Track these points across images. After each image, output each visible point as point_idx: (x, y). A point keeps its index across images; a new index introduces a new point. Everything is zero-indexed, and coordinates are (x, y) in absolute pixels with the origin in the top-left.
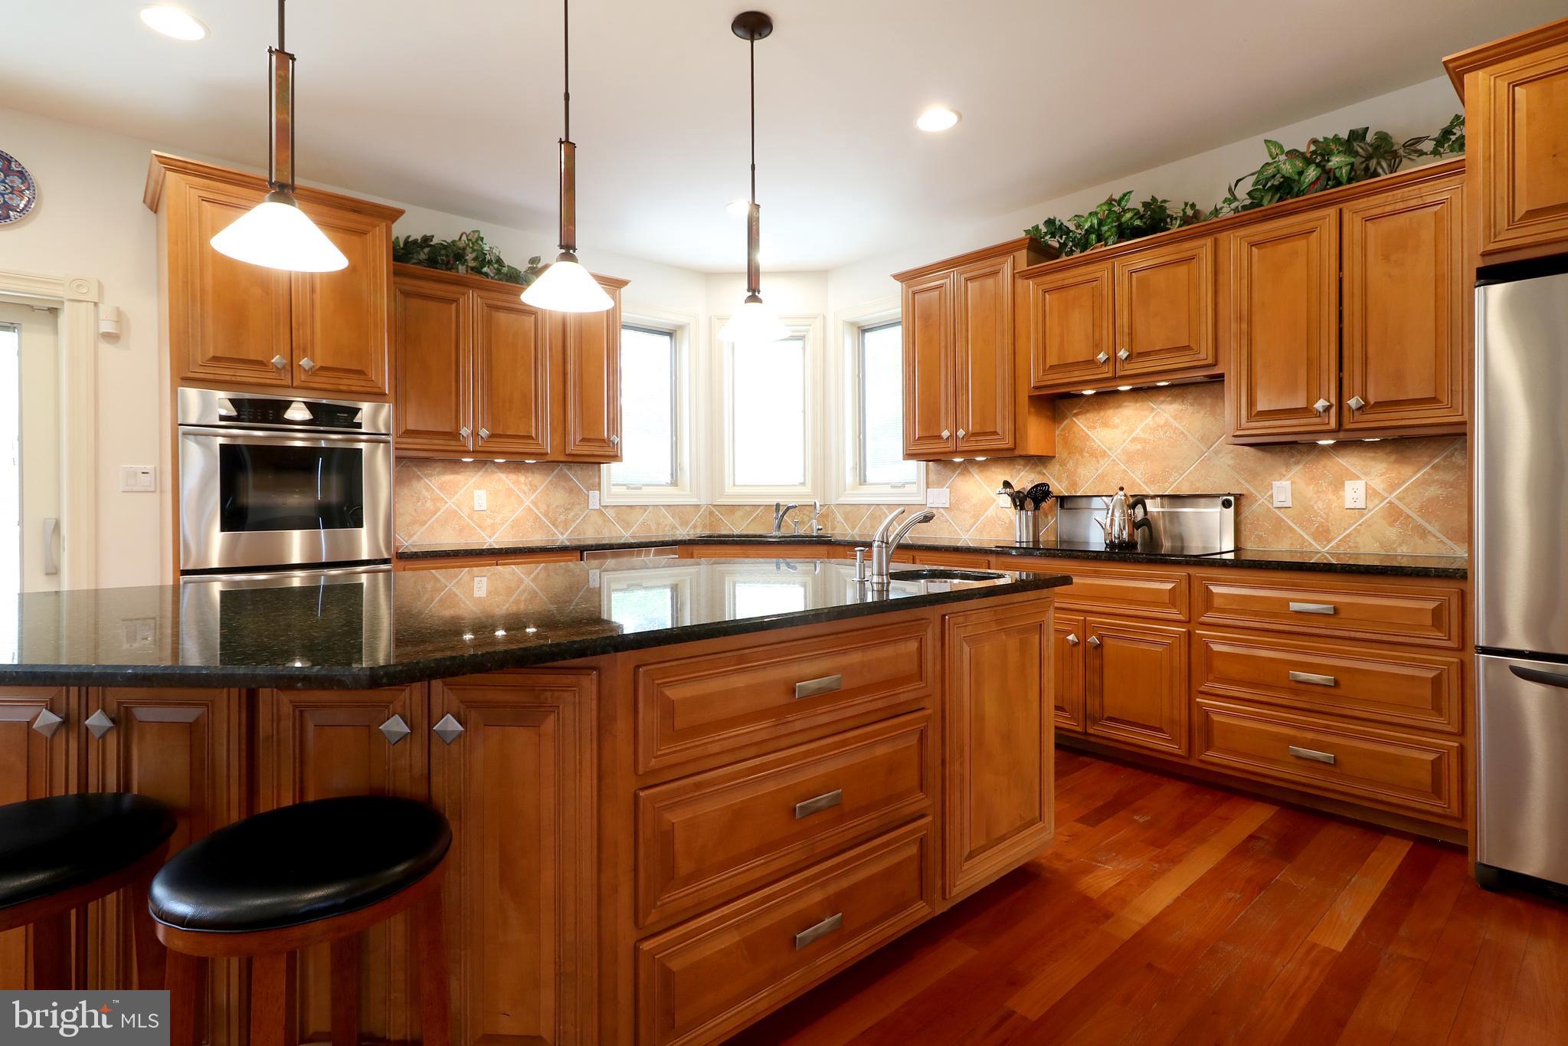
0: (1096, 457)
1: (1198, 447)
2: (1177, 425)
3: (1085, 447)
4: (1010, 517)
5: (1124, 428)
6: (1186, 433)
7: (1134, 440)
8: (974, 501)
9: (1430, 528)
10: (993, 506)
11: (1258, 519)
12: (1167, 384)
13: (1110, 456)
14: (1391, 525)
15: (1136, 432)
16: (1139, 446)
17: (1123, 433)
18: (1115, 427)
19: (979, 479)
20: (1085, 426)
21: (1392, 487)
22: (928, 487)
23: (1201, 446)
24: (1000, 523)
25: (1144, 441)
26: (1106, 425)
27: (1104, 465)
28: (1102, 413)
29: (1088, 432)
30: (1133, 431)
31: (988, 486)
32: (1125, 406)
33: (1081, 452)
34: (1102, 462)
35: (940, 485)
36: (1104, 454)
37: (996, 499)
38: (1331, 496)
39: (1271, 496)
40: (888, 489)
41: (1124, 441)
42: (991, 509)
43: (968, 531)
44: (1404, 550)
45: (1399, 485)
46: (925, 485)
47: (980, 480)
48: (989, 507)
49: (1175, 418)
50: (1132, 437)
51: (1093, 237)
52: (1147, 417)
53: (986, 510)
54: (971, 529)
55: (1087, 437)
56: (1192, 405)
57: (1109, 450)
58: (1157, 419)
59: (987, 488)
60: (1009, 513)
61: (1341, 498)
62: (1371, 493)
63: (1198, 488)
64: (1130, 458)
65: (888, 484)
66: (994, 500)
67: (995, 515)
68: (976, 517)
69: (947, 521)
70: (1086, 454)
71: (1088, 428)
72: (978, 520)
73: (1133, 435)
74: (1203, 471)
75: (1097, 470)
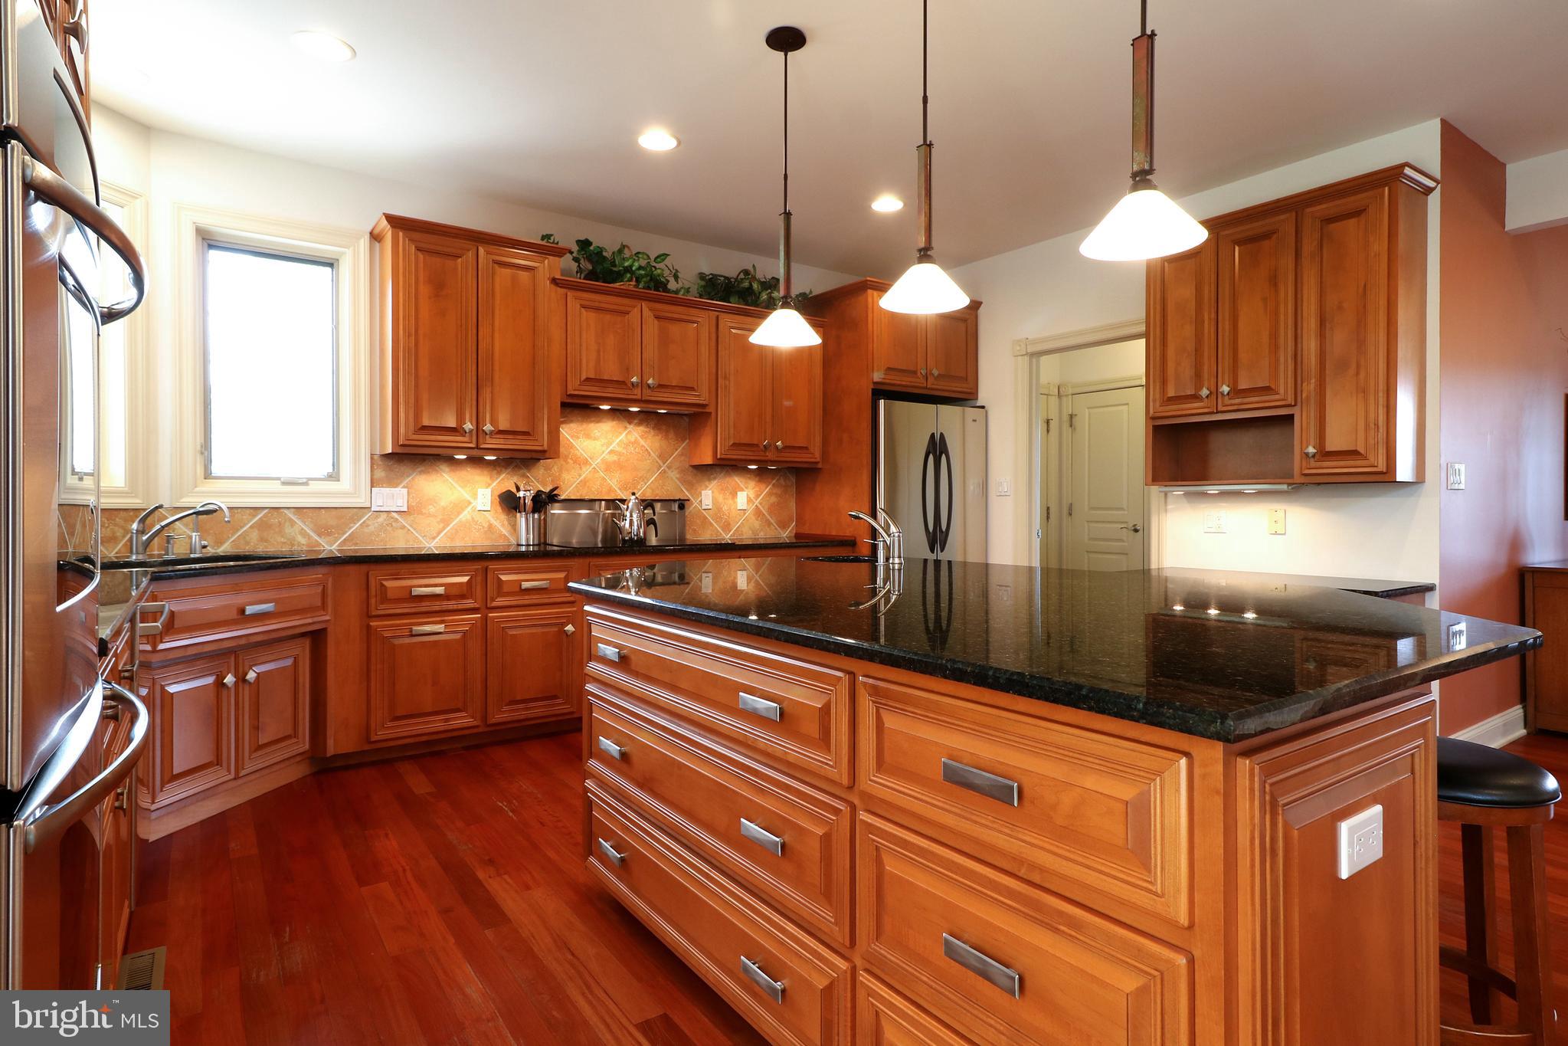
0: (580, 465)
1: (657, 462)
2: (644, 444)
3: (570, 454)
4: (489, 521)
5: (603, 441)
6: (650, 450)
7: (611, 452)
8: (443, 503)
9: (772, 521)
10: (469, 509)
11: (693, 518)
12: (665, 411)
13: (591, 465)
14: (757, 520)
15: (613, 446)
16: (615, 458)
17: (602, 445)
18: (595, 439)
19: (448, 478)
20: (569, 435)
21: (758, 496)
22: (372, 486)
23: (659, 461)
24: (477, 527)
25: (620, 454)
26: (588, 436)
27: (586, 472)
28: (585, 426)
29: (572, 441)
30: (611, 444)
31: (462, 487)
32: (605, 422)
33: (566, 458)
34: (584, 469)
35: (391, 483)
36: (586, 462)
37: (472, 501)
38: (731, 501)
39: (701, 501)
40: (276, 486)
41: (603, 452)
42: (466, 512)
43: (434, 538)
44: (762, 535)
45: (760, 495)
46: (370, 484)
47: (450, 480)
48: (463, 510)
49: (642, 437)
50: (609, 449)
51: (628, 275)
52: (621, 434)
53: (459, 513)
54: (438, 536)
55: (572, 446)
56: (653, 429)
57: (591, 459)
58: (629, 437)
59: (459, 489)
60: (487, 515)
61: (735, 503)
62: (749, 500)
63: (657, 495)
64: (608, 467)
65: (278, 479)
66: (470, 503)
67: (470, 518)
68: (446, 522)
69: (403, 527)
70: (569, 460)
71: (572, 437)
72: (448, 525)
73: (611, 448)
74: (661, 482)
75: (580, 476)
